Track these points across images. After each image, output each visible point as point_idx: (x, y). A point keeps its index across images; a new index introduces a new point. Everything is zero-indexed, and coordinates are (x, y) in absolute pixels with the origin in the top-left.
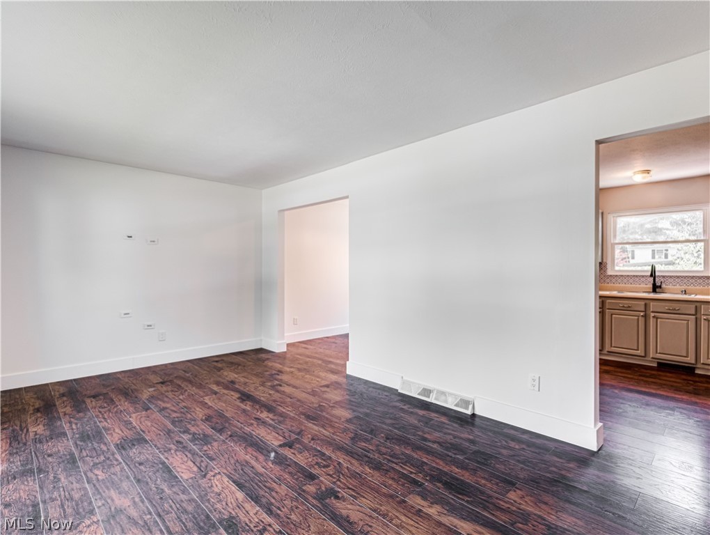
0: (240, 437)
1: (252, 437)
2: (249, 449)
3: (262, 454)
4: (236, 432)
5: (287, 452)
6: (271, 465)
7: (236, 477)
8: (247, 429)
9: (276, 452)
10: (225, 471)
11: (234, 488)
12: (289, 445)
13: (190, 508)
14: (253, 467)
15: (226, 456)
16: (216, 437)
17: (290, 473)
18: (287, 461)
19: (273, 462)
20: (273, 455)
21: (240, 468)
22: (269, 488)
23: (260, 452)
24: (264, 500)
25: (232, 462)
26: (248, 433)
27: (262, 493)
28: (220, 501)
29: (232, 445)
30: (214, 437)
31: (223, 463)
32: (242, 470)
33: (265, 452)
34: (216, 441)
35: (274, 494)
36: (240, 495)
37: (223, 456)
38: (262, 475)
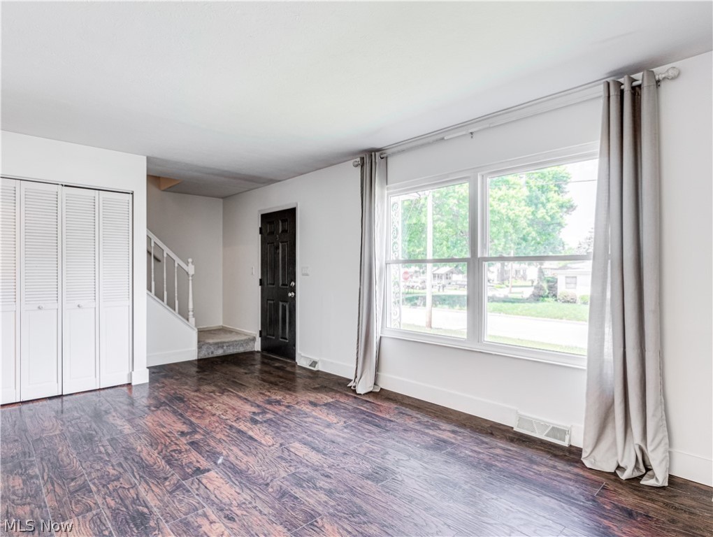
0: (254, 483)
1: (240, 483)
2: (243, 467)
3: (230, 462)
4: (262, 491)
5: (204, 463)
6: (224, 451)
7: (255, 444)
8: (246, 495)
9: (215, 463)
10: (265, 448)
11: (256, 437)
12: (199, 471)
13: (283, 428)
14: (241, 450)
15: (267, 461)
16: (285, 482)
17: (209, 445)
18: (208, 455)
19: (221, 454)
20: (220, 461)
21: (252, 450)
22: (229, 436)
23: (232, 464)
24: (234, 431)
25: (260, 455)
26: (245, 489)
27: (235, 435)
28: (264, 431)
29: (263, 473)
30: (288, 483)
31: (268, 454)
32: (250, 449)
33: (228, 464)
34: (283, 478)
35: (226, 434)
36: (250, 433)
37: (271, 461)
38: (233, 444)
